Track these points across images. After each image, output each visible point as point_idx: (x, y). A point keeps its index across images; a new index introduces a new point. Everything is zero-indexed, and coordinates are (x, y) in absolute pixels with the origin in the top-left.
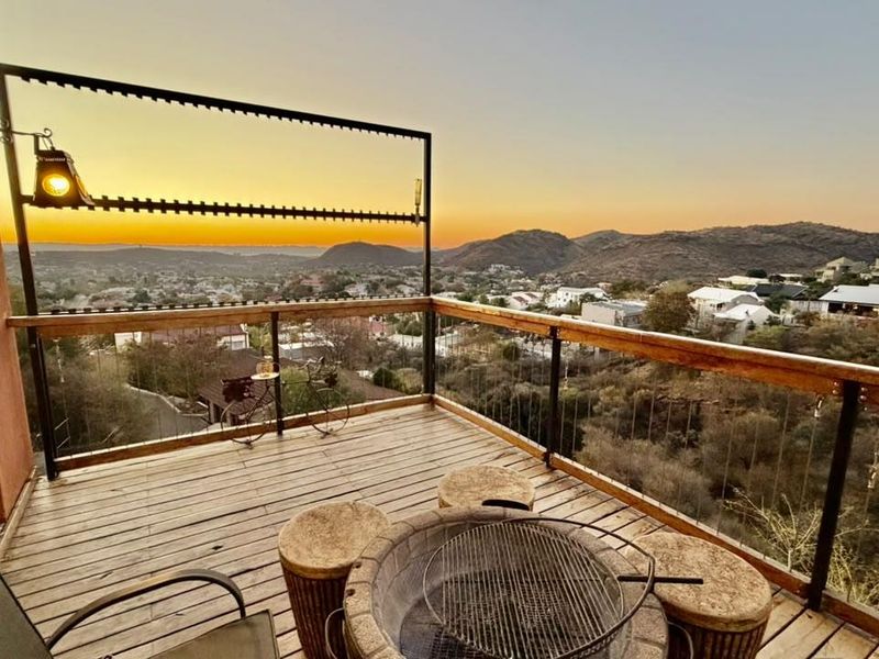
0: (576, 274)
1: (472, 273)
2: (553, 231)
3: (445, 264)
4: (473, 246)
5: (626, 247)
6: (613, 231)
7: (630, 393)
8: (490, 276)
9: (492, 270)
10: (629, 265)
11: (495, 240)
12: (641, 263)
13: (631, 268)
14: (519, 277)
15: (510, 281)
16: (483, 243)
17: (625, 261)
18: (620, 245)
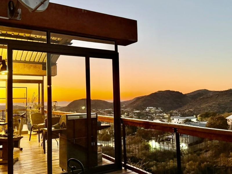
0: (187, 110)
1: (137, 111)
2: (176, 91)
3: (125, 108)
4: (138, 99)
5: (212, 97)
6: (205, 90)
7: (200, 164)
8: (147, 113)
9: (147, 110)
10: (213, 106)
11: (148, 96)
12: (219, 104)
13: (214, 107)
14: (161, 112)
15: (156, 114)
16: (142, 97)
17: (211, 103)
18: (208, 96)
